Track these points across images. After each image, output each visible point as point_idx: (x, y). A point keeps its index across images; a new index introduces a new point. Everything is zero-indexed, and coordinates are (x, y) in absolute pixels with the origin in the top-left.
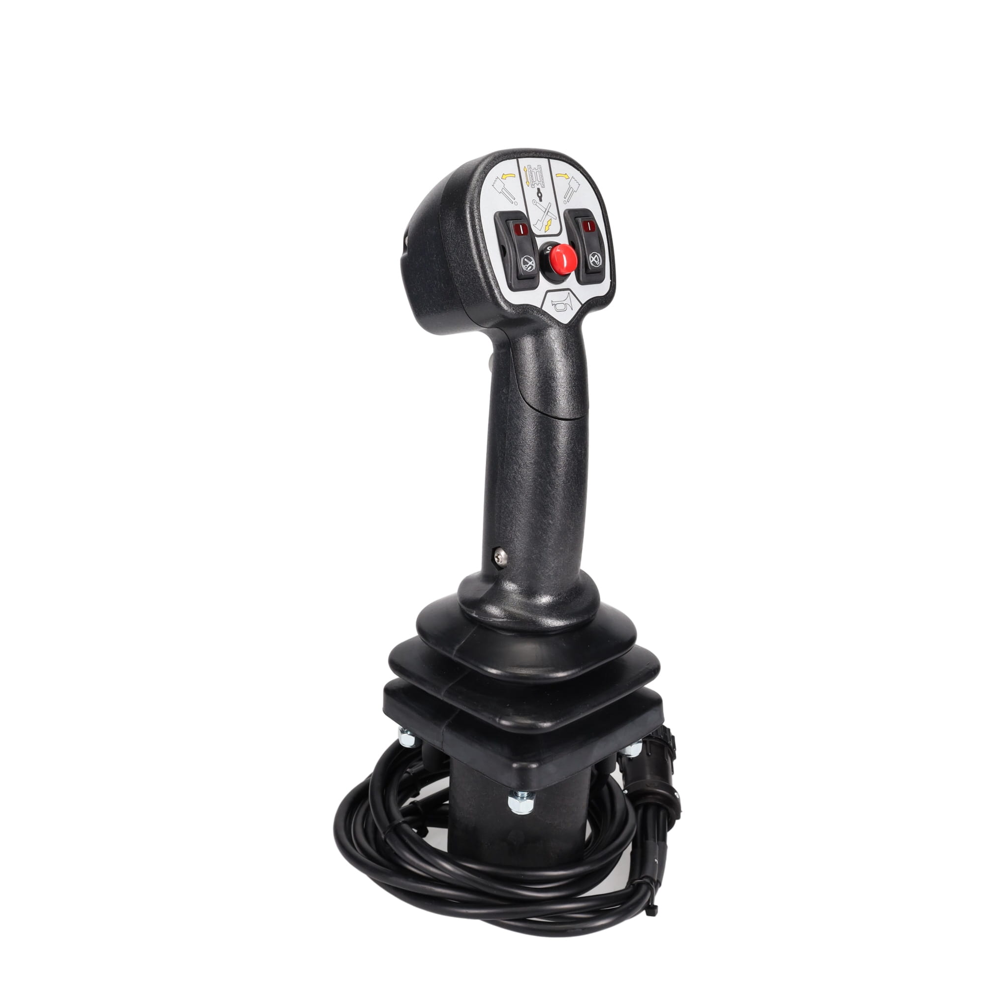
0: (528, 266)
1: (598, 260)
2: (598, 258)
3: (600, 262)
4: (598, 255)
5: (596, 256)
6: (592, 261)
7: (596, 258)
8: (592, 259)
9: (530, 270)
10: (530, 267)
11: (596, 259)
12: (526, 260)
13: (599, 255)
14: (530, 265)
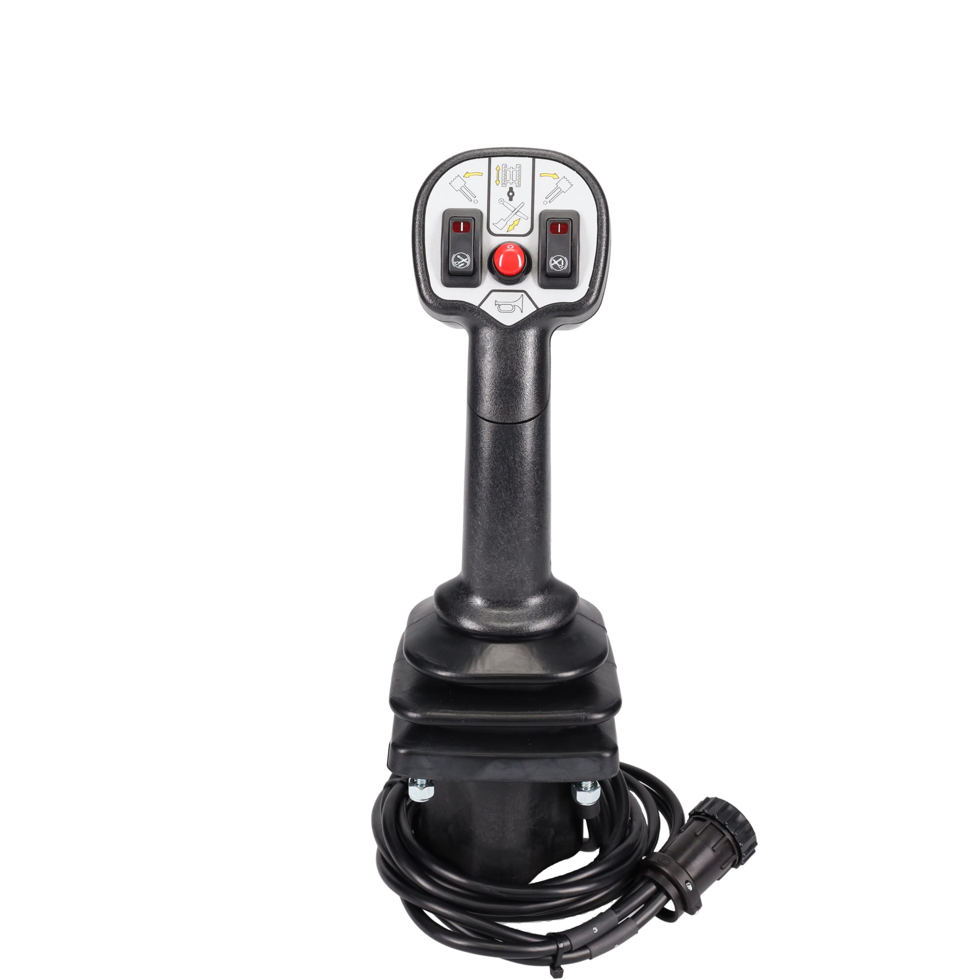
0: (459, 263)
1: (563, 264)
2: (563, 262)
3: (564, 265)
4: (563, 259)
5: (561, 259)
6: (553, 264)
7: (561, 261)
8: (553, 262)
9: (462, 266)
10: (462, 264)
11: (560, 263)
12: (458, 256)
13: (565, 258)
14: (463, 262)
